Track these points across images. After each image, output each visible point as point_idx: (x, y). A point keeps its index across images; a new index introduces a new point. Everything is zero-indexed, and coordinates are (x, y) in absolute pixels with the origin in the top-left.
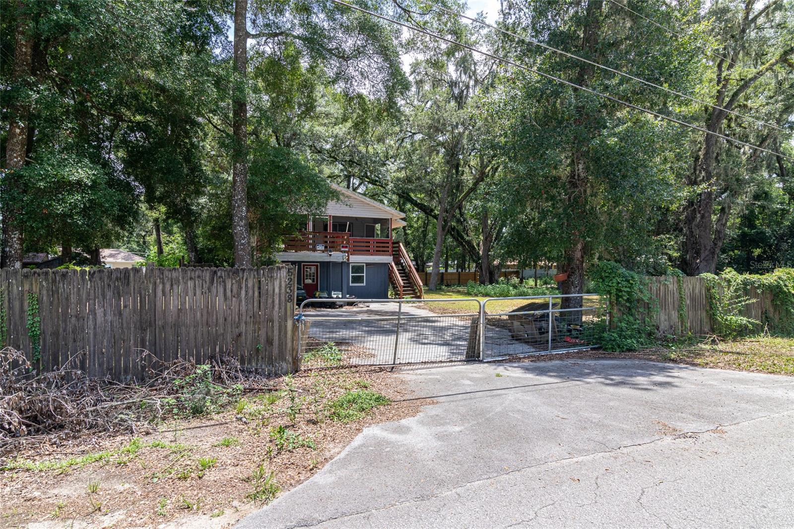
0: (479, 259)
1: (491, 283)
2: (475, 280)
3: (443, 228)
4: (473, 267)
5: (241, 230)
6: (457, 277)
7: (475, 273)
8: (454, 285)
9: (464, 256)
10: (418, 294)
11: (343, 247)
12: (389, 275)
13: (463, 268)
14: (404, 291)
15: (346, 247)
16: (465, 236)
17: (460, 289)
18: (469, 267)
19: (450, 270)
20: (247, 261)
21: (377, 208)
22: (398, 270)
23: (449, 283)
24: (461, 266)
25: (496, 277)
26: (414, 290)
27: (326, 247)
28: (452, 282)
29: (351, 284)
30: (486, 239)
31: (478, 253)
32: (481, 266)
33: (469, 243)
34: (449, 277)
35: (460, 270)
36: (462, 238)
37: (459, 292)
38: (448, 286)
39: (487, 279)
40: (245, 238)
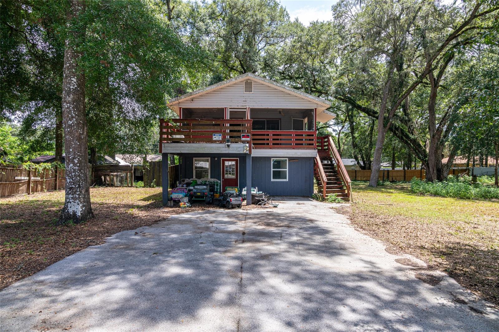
0: (425, 156)
1: (440, 179)
2: (421, 177)
3: (385, 126)
4: (419, 165)
5: (68, 108)
6: (402, 174)
7: (421, 171)
8: (399, 181)
9: (410, 155)
10: (346, 192)
11: (244, 136)
12: (315, 170)
13: (409, 166)
14: (327, 188)
15: (248, 136)
16: (411, 136)
17: (405, 185)
18: (415, 166)
19: (397, 168)
20: (74, 149)
21: (300, 98)
22: (323, 165)
23: (394, 179)
24: (408, 165)
25: (445, 174)
26: (341, 188)
27: (224, 137)
28: (398, 178)
29: (272, 180)
30: (433, 137)
31: (425, 151)
32: (428, 164)
33: (414, 141)
34: (394, 174)
35: (406, 168)
36: (407, 137)
37: (402, 189)
38: (393, 182)
39: (434, 176)
40: (72, 117)
